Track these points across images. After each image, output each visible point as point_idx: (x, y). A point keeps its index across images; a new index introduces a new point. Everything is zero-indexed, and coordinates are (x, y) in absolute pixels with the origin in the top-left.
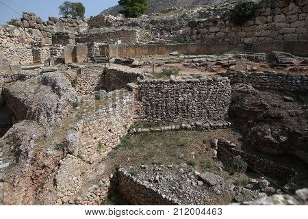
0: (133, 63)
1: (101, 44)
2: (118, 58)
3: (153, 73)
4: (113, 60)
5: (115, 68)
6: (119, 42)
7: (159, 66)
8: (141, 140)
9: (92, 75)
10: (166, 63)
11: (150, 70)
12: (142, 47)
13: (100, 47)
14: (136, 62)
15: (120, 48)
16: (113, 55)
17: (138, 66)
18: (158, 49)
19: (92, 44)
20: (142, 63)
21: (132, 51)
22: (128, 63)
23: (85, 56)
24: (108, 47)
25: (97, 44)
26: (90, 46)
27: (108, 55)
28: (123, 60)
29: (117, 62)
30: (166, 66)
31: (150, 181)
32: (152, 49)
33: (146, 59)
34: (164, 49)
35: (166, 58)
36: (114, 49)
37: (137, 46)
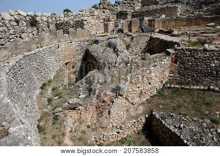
0: (173, 33)
1: (149, 18)
2: (162, 29)
3: (189, 42)
4: (157, 30)
5: (158, 37)
6: (163, 16)
7: (194, 36)
8: (172, 94)
9: (141, 41)
10: (202, 33)
11: (187, 39)
12: (182, 20)
13: (149, 20)
14: (176, 32)
15: (164, 21)
16: (158, 27)
17: (177, 36)
18: (195, 21)
19: (143, 19)
20: (180, 33)
21: (174, 23)
22: (169, 33)
23: (137, 27)
24: (154, 20)
25: (146, 19)
26: (142, 20)
27: (154, 27)
28: (165, 30)
29: (161, 32)
30: (202, 36)
31: (175, 127)
32: (190, 21)
33: (183, 30)
34: (201, 21)
35: (202, 29)
36: (159, 22)
37: (178, 19)
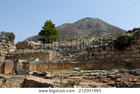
0: (47, 76)
1: (24, 61)
2: (36, 71)
3: (61, 84)
4: (32, 73)
5: (32, 79)
6: (37, 60)
7: (65, 78)
9: (15, 84)
10: (71, 76)
11: (59, 81)
12: (53, 64)
13: (23, 63)
14: (49, 75)
15: (38, 65)
16: (32, 69)
17: (50, 78)
18: (65, 65)
19: (18, 61)
20: (53, 75)
21: (46, 67)
22: (43, 75)
23: (11, 69)
24: (28, 63)
25: (21, 61)
26: (16, 62)
27: (28, 69)
28: (39, 73)
29: (35, 74)
30: (71, 78)
32: (61, 65)
33: (56, 72)
34: (69, 66)
35: (71, 72)
36: (33, 65)
37: (50, 63)
